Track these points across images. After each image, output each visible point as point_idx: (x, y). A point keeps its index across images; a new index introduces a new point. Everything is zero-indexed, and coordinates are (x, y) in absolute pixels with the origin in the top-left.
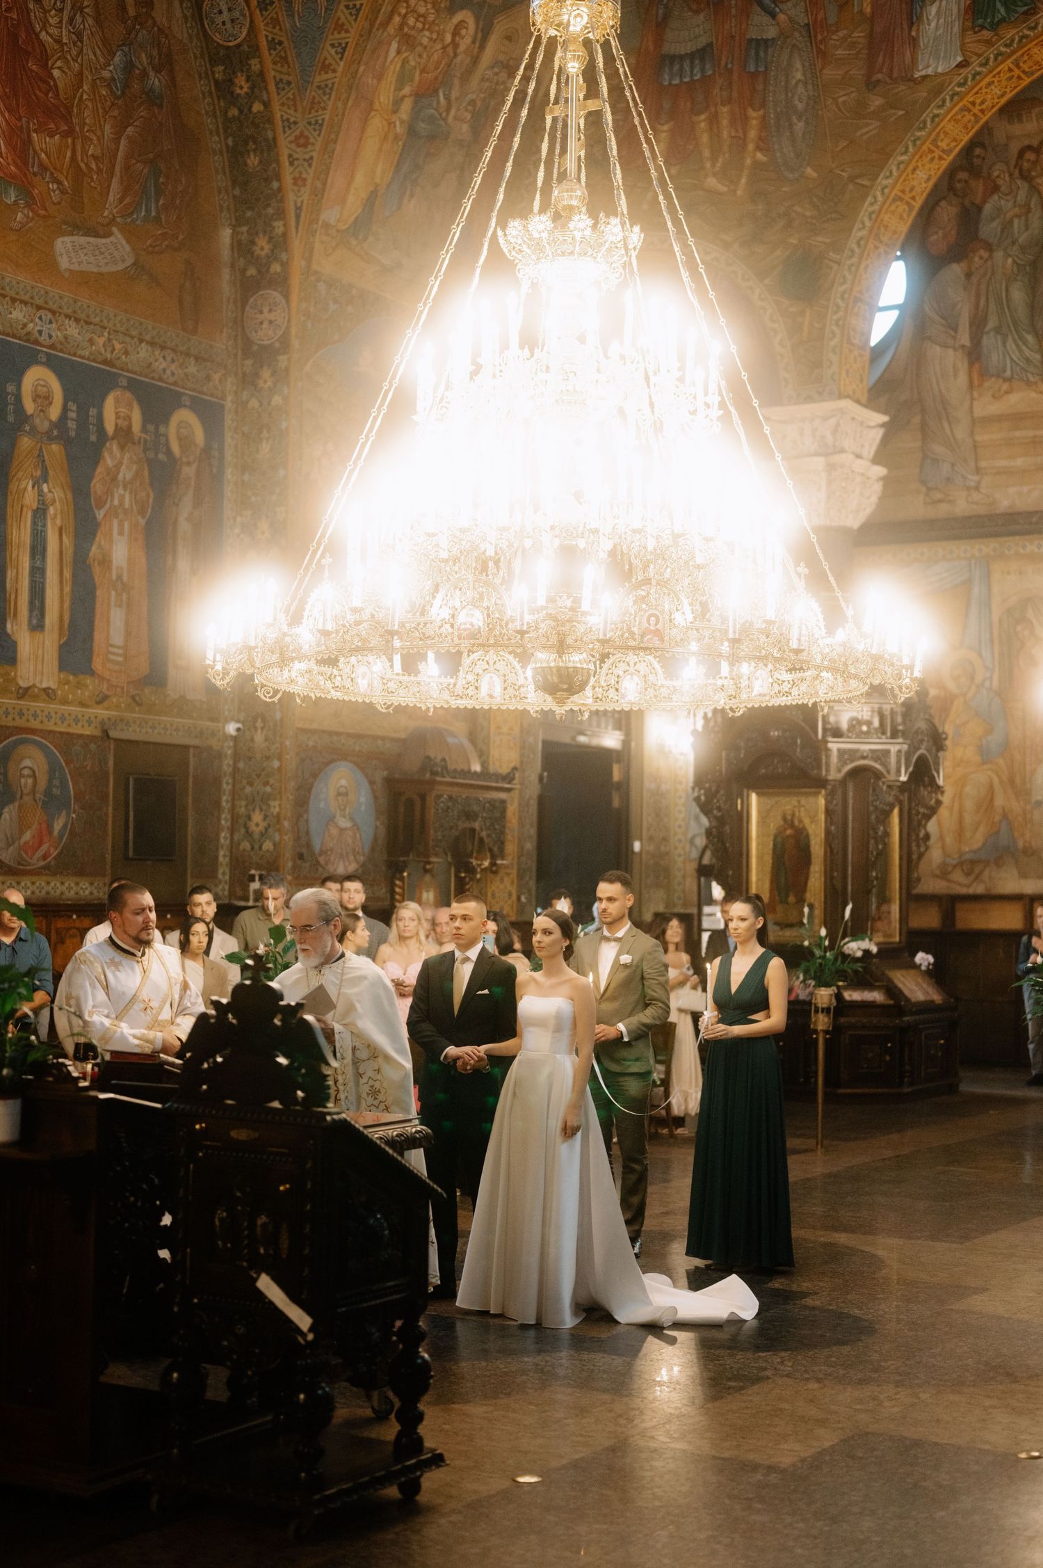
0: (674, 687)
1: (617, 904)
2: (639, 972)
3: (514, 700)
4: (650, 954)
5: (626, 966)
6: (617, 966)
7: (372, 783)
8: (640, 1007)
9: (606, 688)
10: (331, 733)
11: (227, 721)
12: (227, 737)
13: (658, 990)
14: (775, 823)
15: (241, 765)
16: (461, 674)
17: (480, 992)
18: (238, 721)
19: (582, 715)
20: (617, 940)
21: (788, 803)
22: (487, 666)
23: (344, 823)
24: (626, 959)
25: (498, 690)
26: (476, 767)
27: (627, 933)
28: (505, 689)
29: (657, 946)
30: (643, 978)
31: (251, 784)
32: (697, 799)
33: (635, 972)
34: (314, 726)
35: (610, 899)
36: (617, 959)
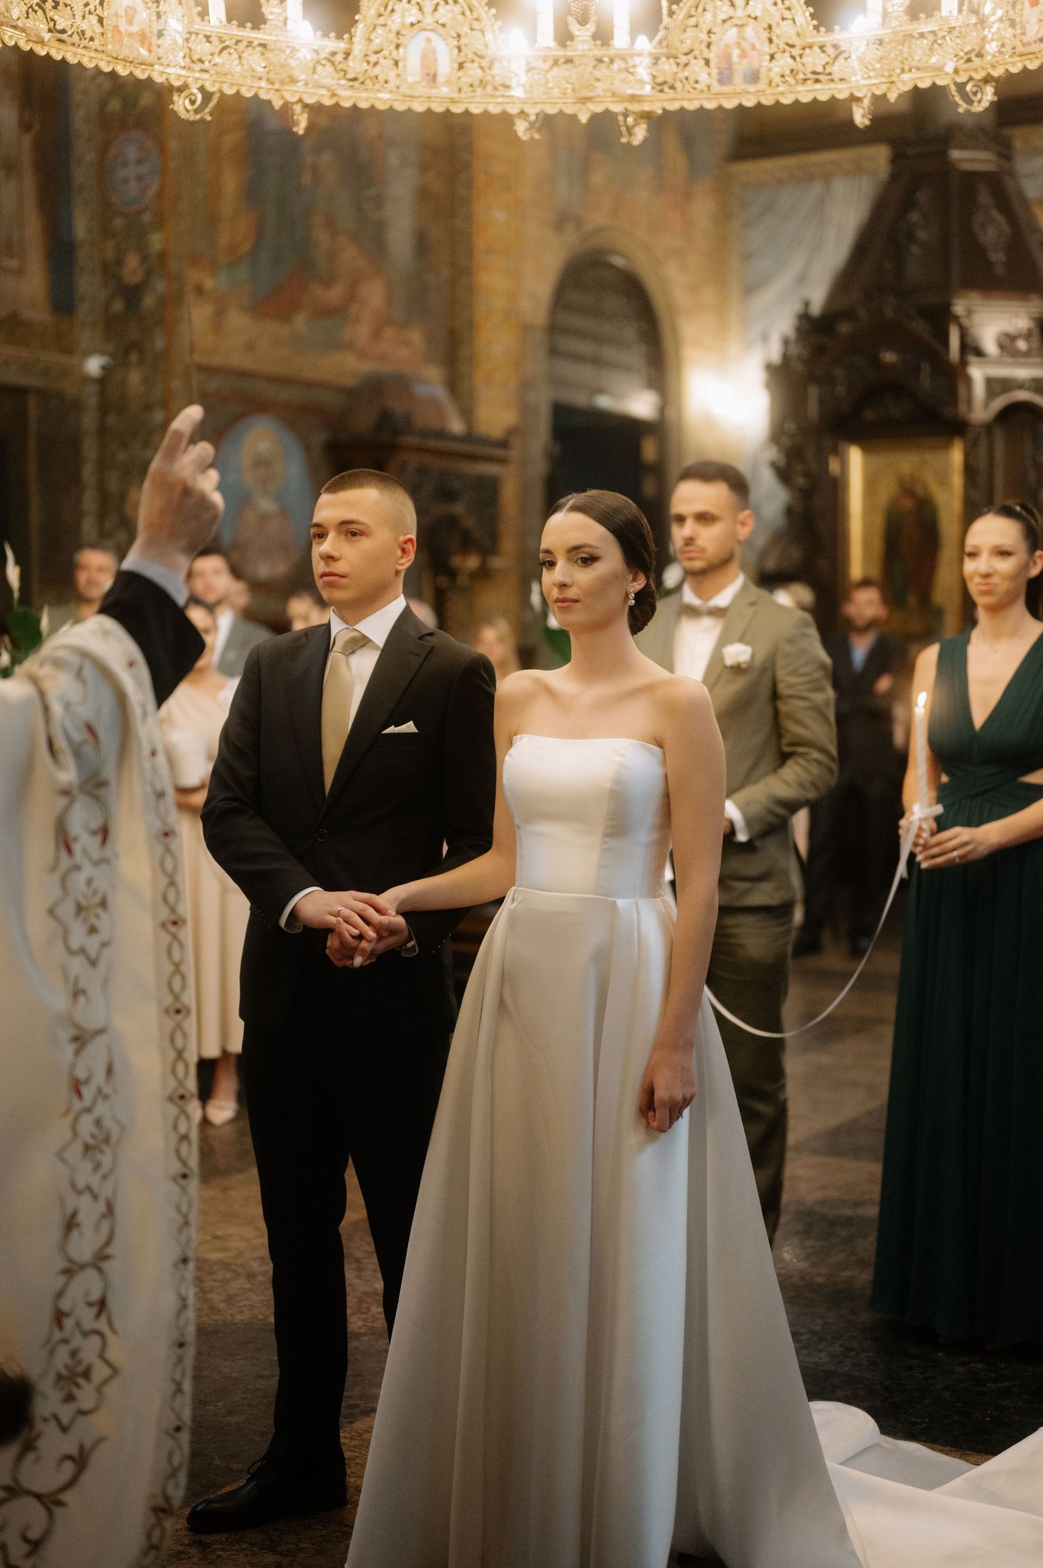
0: (835, 46)
1: (716, 530)
2: (766, 681)
3: (479, 91)
4: (790, 641)
5: (737, 670)
6: (718, 671)
7: (307, 448)
8: (770, 758)
9: (683, 59)
10: (243, 374)
11: (87, 354)
12: (87, 379)
13: (809, 722)
14: (887, 490)
15: (111, 420)
16: (360, 30)
17: (392, 729)
18: (103, 353)
19: (630, 134)
20: (717, 613)
21: (905, 462)
22: (420, 17)
23: (266, 505)
24: (738, 653)
25: (445, 66)
26: (456, 426)
27: (737, 598)
28: (461, 66)
29: (806, 625)
30: (775, 696)
31: (125, 445)
32: (773, 465)
33: (755, 684)
34: (217, 361)
35: (704, 518)
36: (717, 656)
